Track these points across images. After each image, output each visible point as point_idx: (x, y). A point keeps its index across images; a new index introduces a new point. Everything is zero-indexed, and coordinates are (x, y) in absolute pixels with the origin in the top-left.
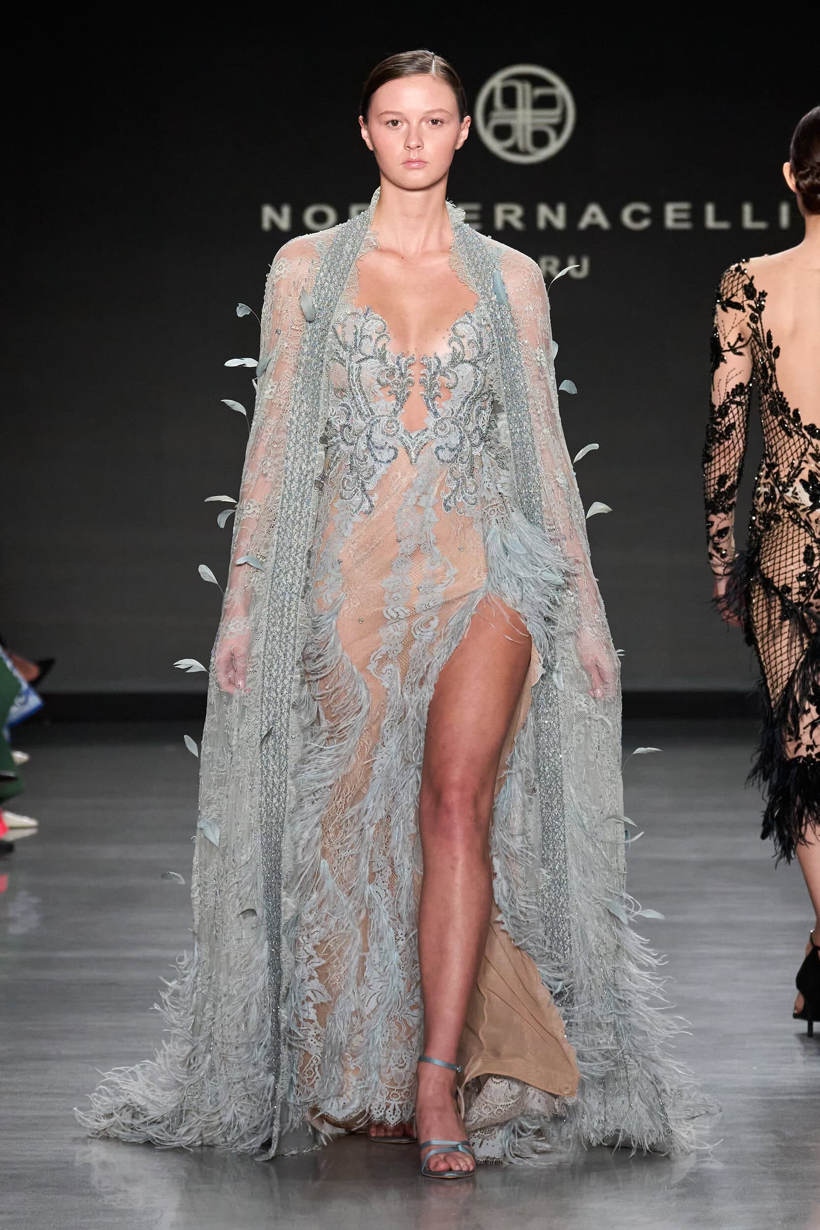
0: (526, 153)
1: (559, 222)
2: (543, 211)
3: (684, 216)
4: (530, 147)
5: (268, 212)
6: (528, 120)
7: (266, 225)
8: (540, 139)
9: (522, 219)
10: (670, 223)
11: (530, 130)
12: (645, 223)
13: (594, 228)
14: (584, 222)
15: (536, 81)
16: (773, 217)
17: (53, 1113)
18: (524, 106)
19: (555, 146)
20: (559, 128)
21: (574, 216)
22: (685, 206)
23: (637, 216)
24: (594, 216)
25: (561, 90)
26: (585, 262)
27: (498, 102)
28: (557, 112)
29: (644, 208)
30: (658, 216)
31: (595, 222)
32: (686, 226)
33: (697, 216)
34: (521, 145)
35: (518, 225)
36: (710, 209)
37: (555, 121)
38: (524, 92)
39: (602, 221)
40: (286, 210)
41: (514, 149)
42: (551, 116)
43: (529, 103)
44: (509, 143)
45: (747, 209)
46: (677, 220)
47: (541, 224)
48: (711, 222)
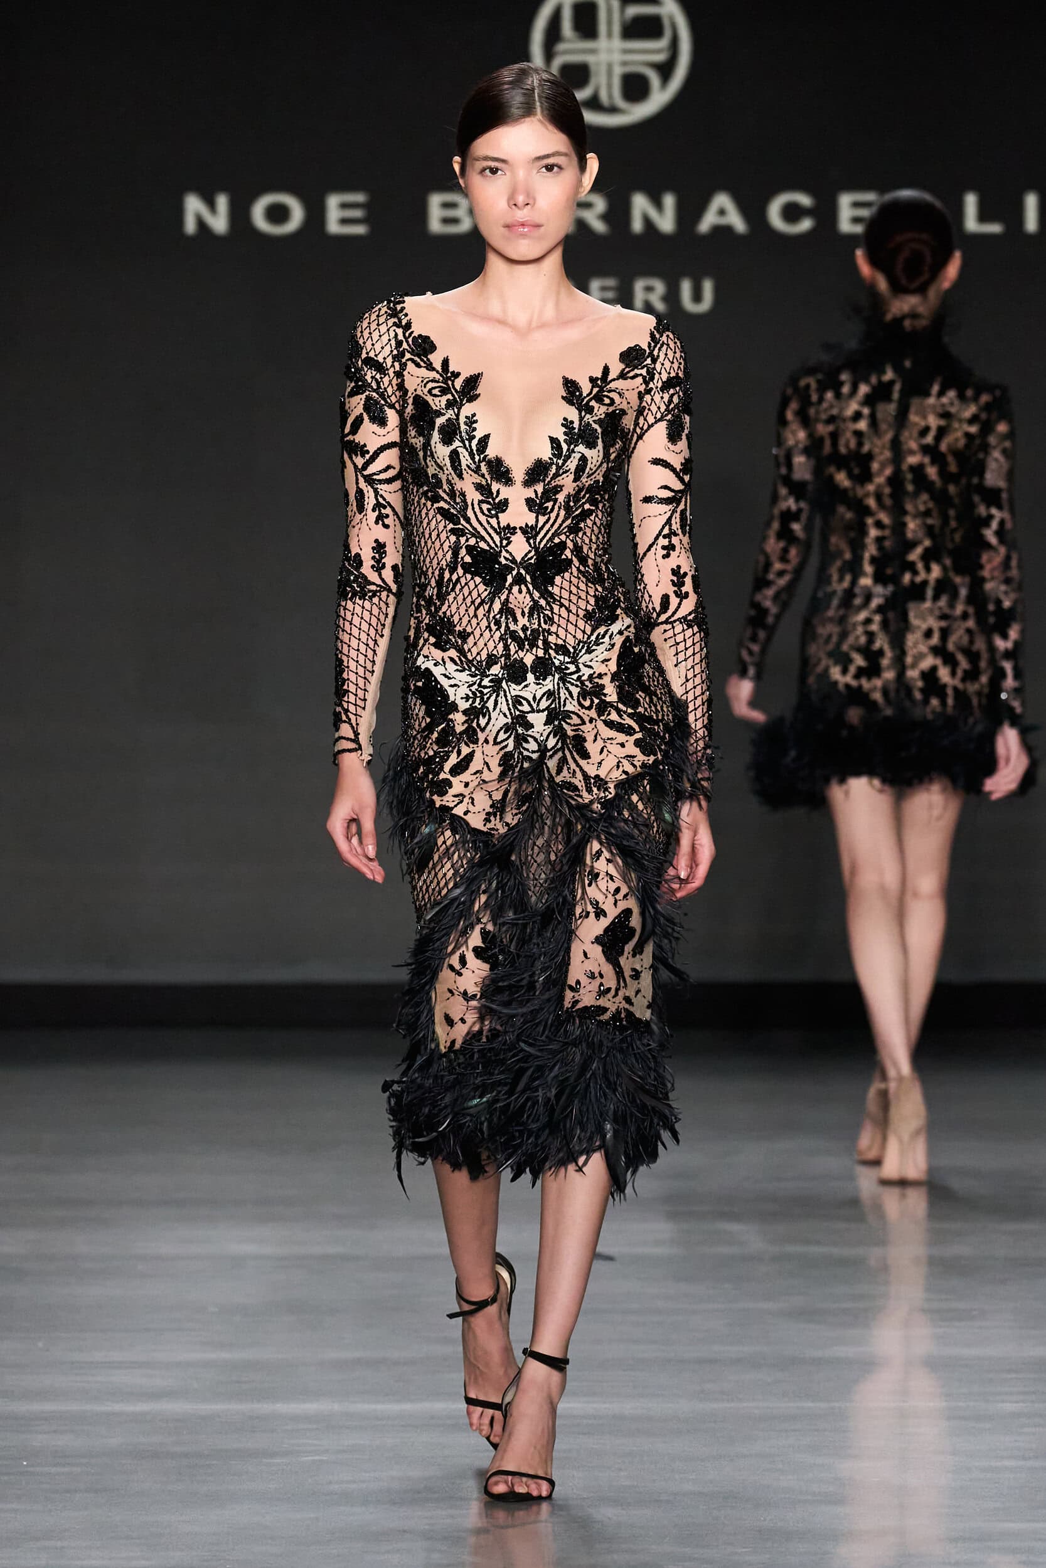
0: (613, 110)
1: (666, 223)
2: (640, 203)
4: (619, 102)
5: (193, 205)
6: (617, 57)
7: (189, 225)
8: (635, 87)
9: (605, 217)
10: (844, 224)
11: (618, 71)
12: (805, 224)
13: (723, 232)
14: (708, 221)
16: (1013, 215)
18: (610, 35)
19: (659, 98)
20: (665, 70)
21: (689, 213)
22: (868, 197)
23: (792, 213)
24: (722, 212)
25: (669, 7)
26: (708, 287)
27: (567, 26)
28: (663, 43)
29: (803, 199)
30: (826, 212)
31: (722, 222)
34: (604, 97)
35: (599, 226)
37: (660, 58)
38: (610, 11)
39: (736, 221)
40: (222, 202)
41: (597, 104)
42: (654, 50)
43: (617, 28)
44: (585, 93)
45: (971, 203)
46: (857, 220)
47: (637, 226)
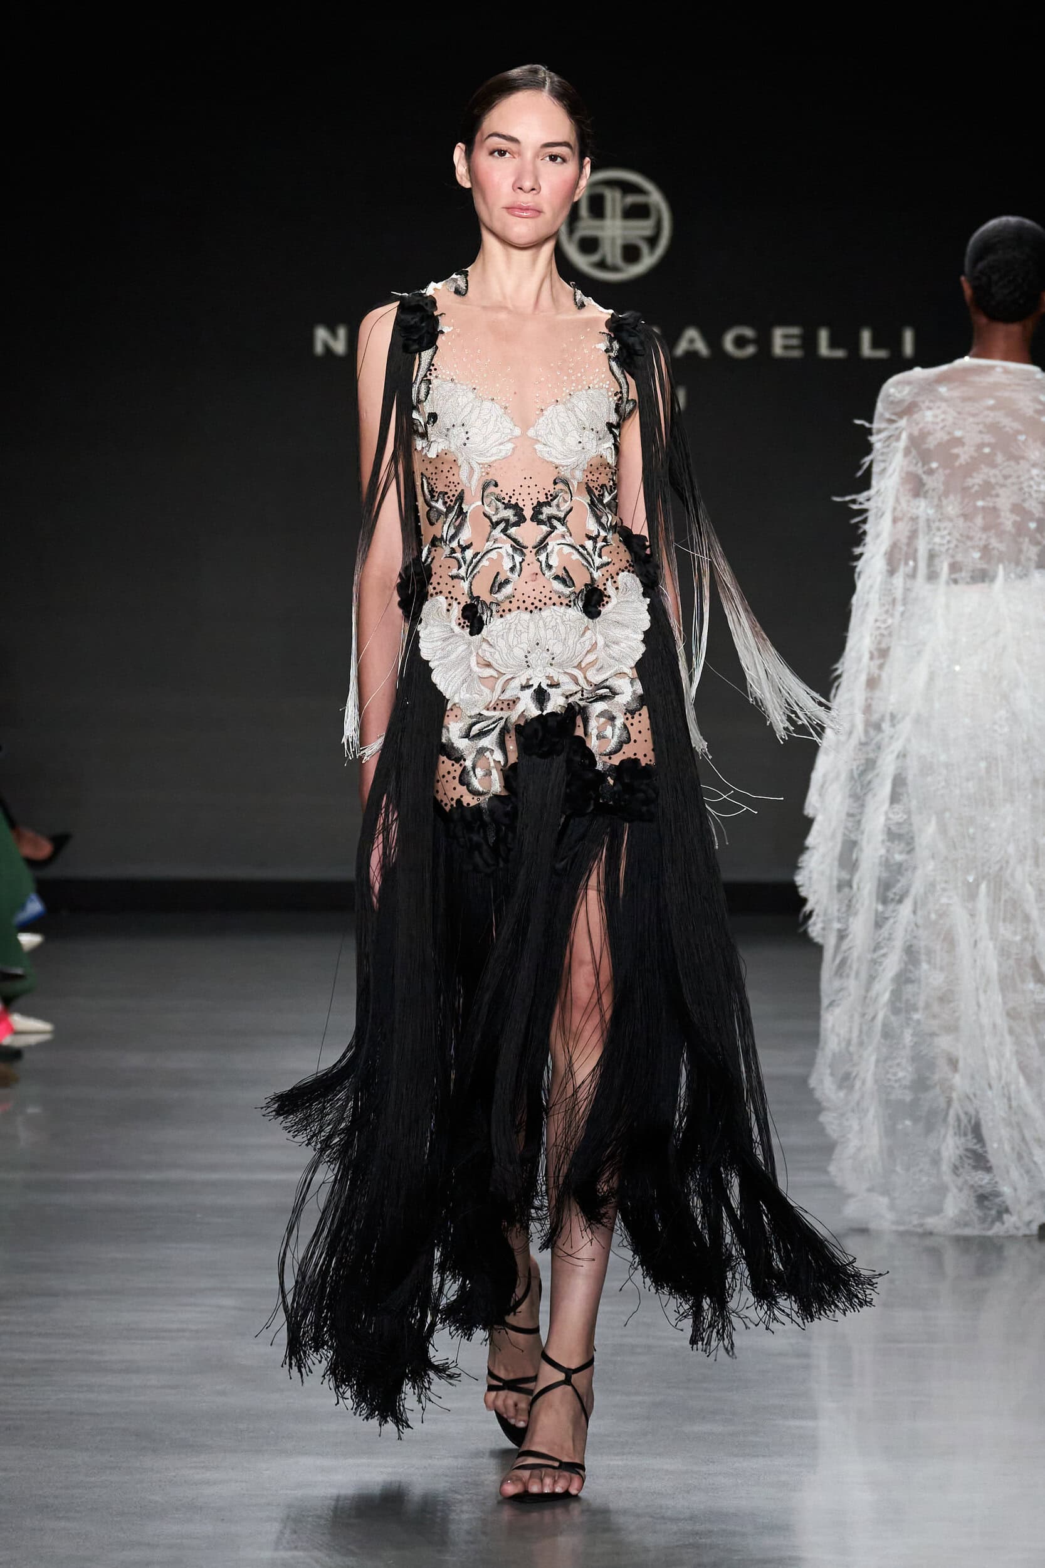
0: (615, 269)
3: (795, 342)
4: (619, 262)
5: (321, 334)
6: (618, 233)
7: (319, 349)
8: (631, 253)
10: (778, 349)
11: (619, 242)
12: (750, 350)
13: (692, 355)
14: (682, 348)
15: (628, 188)
16: (896, 344)
17: (57, 1356)
18: (614, 215)
19: (648, 261)
20: (652, 241)
22: (795, 331)
23: (740, 342)
24: (692, 341)
25: (656, 197)
27: (584, 211)
28: (651, 223)
29: (749, 332)
30: (764, 342)
31: (691, 348)
32: (796, 354)
33: (809, 342)
34: (609, 260)
36: (824, 336)
37: (648, 232)
38: (614, 200)
39: (701, 347)
40: (342, 332)
41: (602, 265)
42: (642, 228)
43: (618, 212)
44: (595, 258)
45: (866, 336)
46: (786, 347)
48: (824, 350)
